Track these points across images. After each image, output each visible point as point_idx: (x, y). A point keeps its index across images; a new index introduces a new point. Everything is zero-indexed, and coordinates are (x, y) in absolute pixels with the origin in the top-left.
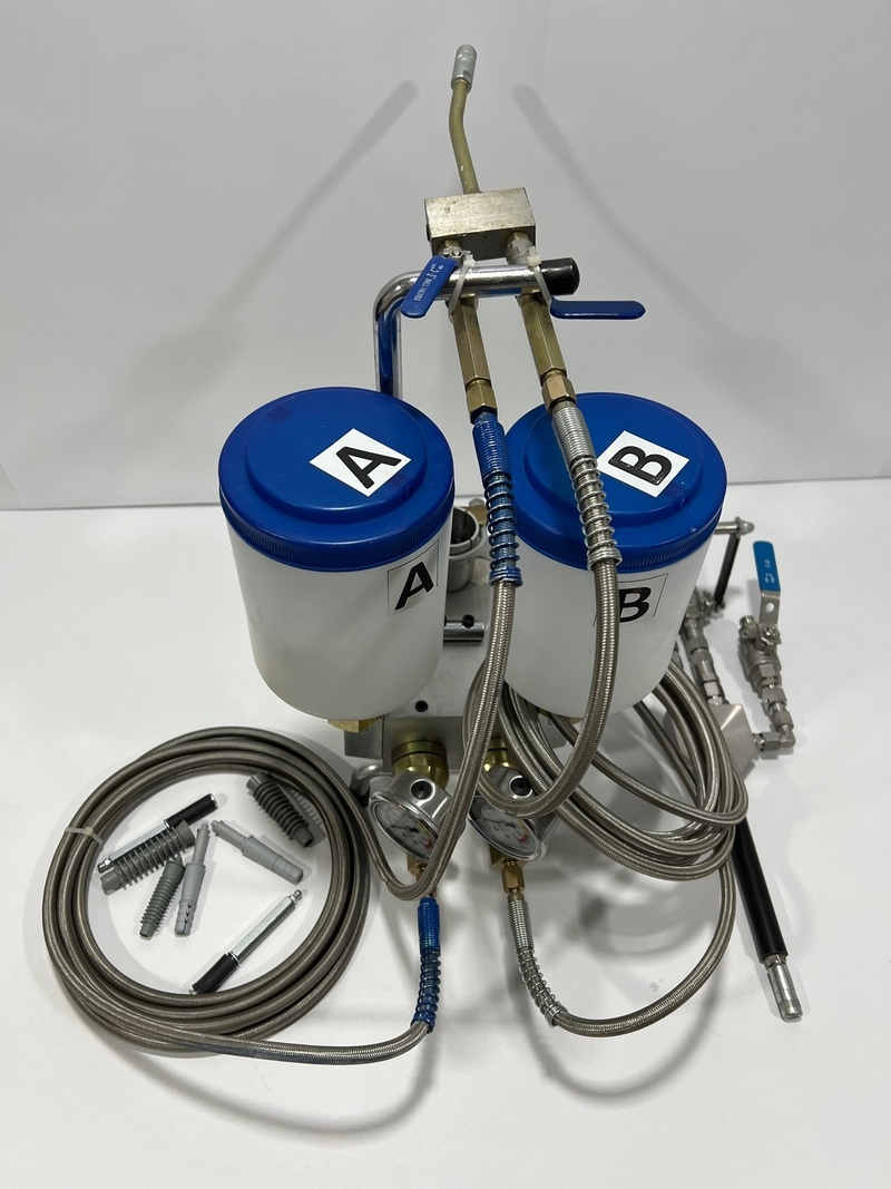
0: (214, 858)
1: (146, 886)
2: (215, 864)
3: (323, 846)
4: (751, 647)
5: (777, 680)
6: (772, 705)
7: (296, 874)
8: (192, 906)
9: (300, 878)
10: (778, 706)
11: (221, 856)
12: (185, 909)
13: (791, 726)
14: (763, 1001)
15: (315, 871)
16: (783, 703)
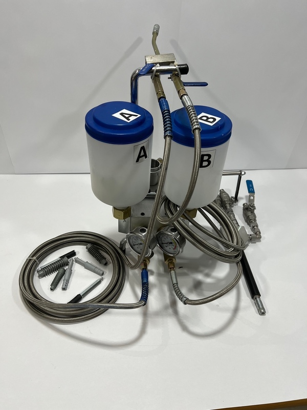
0: (75, 269)
1: (52, 277)
2: (75, 270)
3: (111, 266)
4: (246, 211)
5: (255, 220)
6: (253, 227)
7: (101, 272)
8: (68, 281)
9: (103, 274)
10: (255, 227)
11: (77, 268)
12: (65, 282)
13: (260, 233)
14: (253, 310)
15: (107, 272)
16: (257, 226)
